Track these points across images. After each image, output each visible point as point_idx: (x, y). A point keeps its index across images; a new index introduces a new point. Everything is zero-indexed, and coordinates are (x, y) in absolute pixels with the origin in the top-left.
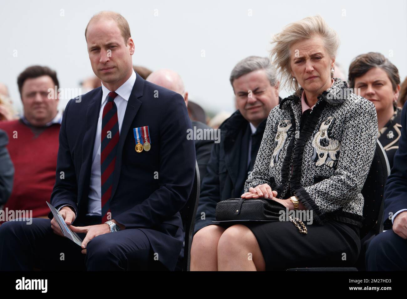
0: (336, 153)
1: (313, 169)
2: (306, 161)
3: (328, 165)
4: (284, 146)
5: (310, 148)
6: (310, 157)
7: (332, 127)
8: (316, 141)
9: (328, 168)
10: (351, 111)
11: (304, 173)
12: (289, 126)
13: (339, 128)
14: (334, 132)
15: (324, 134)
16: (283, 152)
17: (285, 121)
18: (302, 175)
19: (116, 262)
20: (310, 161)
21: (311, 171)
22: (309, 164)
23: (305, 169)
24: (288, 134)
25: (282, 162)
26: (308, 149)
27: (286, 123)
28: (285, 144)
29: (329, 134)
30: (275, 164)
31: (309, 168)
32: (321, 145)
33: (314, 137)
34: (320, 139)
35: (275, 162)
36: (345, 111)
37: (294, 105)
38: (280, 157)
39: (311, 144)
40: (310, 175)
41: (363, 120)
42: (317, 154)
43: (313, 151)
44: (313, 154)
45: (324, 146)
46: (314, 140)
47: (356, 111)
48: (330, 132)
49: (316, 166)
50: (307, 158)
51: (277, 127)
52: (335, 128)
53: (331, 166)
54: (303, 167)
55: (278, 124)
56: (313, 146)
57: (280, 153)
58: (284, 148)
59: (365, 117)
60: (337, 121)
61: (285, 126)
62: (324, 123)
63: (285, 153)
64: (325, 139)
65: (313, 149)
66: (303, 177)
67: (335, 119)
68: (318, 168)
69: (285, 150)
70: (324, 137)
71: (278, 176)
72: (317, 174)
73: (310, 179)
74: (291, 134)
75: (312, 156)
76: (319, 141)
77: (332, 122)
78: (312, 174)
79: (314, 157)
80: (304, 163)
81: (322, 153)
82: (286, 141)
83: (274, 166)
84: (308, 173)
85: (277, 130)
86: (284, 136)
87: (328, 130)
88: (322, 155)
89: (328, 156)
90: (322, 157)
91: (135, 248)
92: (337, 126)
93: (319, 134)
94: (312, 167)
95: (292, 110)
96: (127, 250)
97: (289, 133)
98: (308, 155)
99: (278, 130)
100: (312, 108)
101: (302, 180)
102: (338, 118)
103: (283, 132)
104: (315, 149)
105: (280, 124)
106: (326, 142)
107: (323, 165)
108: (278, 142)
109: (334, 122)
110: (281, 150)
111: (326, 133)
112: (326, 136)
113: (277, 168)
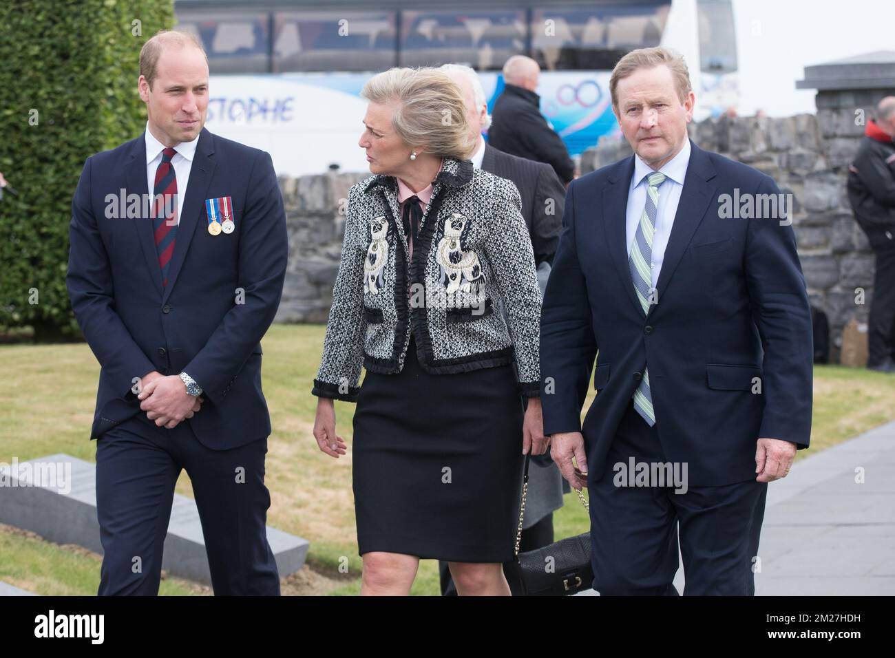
0: (473, 270)
2: (430, 286)
4: (389, 262)
5: (434, 264)
6: (436, 280)
7: (466, 235)
8: (442, 253)
10: (492, 208)
12: (386, 226)
13: (477, 235)
14: (470, 241)
15: (454, 244)
16: (389, 271)
24: (388, 242)
25: (391, 286)
26: (431, 267)
27: (380, 223)
28: (389, 258)
29: (462, 245)
30: (380, 289)
32: (451, 261)
33: (436, 246)
34: (448, 252)
35: (378, 285)
36: (482, 208)
37: (389, 194)
38: (385, 278)
39: (434, 258)
42: (446, 276)
43: (440, 270)
44: (440, 276)
45: (455, 262)
46: (439, 253)
47: (498, 205)
48: (464, 241)
50: (431, 281)
51: (370, 232)
52: (471, 235)
55: (370, 227)
56: (439, 263)
57: (384, 272)
58: (390, 265)
60: (474, 224)
61: (380, 229)
63: (393, 271)
64: (457, 253)
65: (440, 267)
66: (430, 310)
67: (470, 221)
69: (392, 268)
70: (455, 250)
73: (440, 313)
74: (392, 239)
75: (439, 278)
76: (448, 255)
77: (465, 227)
79: (443, 279)
81: (453, 273)
82: (390, 253)
83: (379, 293)
85: (371, 238)
86: (384, 245)
87: (461, 239)
88: (454, 276)
89: (463, 276)
90: (454, 280)
92: (473, 232)
93: (447, 243)
95: (386, 202)
97: (390, 238)
98: (433, 277)
99: (373, 238)
101: (429, 314)
102: (475, 220)
103: (381, 240)
104: (443, 268)
105: (372, 227)
106: (458, 257)
108: (375, 255)
109: (469, 226)
110: (385, 268)
111: (458, 243)
112: (458, 248)
113: (385, 296)
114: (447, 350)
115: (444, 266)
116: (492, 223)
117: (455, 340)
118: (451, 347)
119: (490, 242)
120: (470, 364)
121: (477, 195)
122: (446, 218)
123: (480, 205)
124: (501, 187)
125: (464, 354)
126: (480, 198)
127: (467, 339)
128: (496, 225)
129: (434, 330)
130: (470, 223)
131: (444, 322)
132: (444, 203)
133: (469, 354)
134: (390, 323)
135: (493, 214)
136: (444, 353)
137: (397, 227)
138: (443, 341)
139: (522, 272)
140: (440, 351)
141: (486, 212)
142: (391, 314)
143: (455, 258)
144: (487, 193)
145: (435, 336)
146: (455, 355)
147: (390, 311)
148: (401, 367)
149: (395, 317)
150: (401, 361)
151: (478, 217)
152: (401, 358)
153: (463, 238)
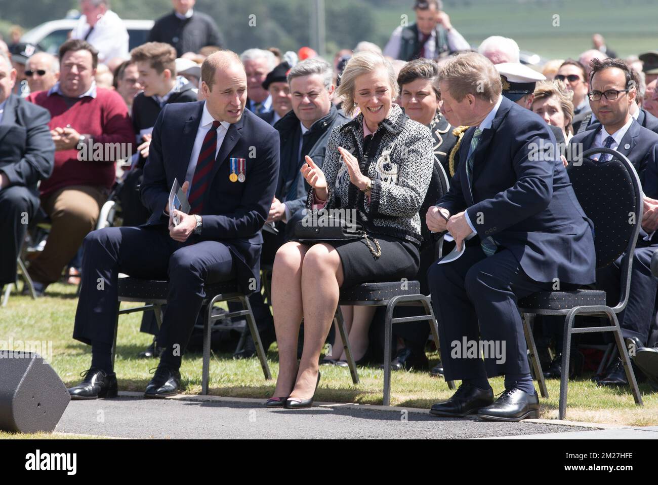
5: (374, 172)
7: (394, 152)
8: (379, 165)
12: (353, 150)
13: (401, 154)
14: (396, 157)
15: (386, 159)
16: (348, 174)
17: (348, 144)
19: (197, 274)
26: (372, 174)
29: (391, 159)
30: (341, 185)
32: (385, 170)
33: (376, 161)
34: (383, 164)
35: (340, 183)
36: (405, 137)
37: (355, 131)
38: (345, 178)
39: (375, 168)
41: (421, 145)
42: (381, 179)
43: (377, 175)
45: (387, 170)
46: (377, 165)
47: (415, 136)
48: (392, 157)
56: (377, 171)
59: (424, 142)
61: (349, 149)
62: (385, 148)
64: (388, 164)
70: (387, 162)
71: (345, 198)
76: (383, 166)
77: (393, 148)
81: (385, 177)
83: (340, 188)
87: (390, 155)
89: (391, 179)
90: (386, 181)
91: (214, 260)
92: (398, 151)
93: (382, 159)
95: (353, 137)
96: (207, 263)
100: (373, 134)
102: (399, 144)
104: (379, 174)
106: (389, 167)
111: (389, 158)
112: (389, 161)
113: (343, 189)
115: (380, 172)
137: (359, 149)
142: (345, 201)
143: (387, 167)
149: (347, 203)
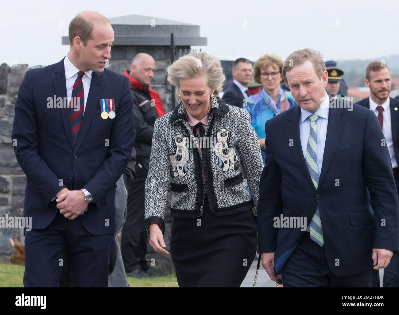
0: (234, 158)
1: (222, 174)
2: (214, 168)
3: (232, 169)
4: (190, 158)
6: (217, 165)
7: (230, 139)
8: (218, 150)
9: (232, 171)
10: (241, 124)
11: (215, 178)
13: (235, 139)
14: (232, 142)
15: (224, 145)
16: (190, 163)
18: (214, 180)
20: (218, 168)
21: (220, 176)
22: (218, 170)
23: (215, 175)
25: (192, 171)
26: (214, 158)
27: (180, 137)
28: (190, 157)
29: (229, 145)
30: (186, 173)
31: (218, 173)
32: (224, 154)
34: (222, 149)
35: (184, 171)
36: (236, 125)
38: (188, 167)
39: (215, 153)
40: (220, 179)
42: (222, 162)
43: (218, 159)
44: (219, 163)
45: (226, 154)
46: (216, 150)
48: (229, 143)
49: (223, 171)
50: (215, 166)
53: (233, 169)
54: (213, 173)
56: (217, 155)
57: (187, 164)
58: (190, 160)
60: (233, 133)
63: (193, 163)
64: (226, 149)
65: (218, 158)
66: (215, 181)
67: (230, 132)
68: (225, 173)
69: (191, 162)
71: (192, 183)
72: (226, 177)
73: (221, 182)
75: (219, 164)
76: (222, 151)
77: (228, 135)
78: (222, 178)
79: (220, 164)
80: (213, 170)
81: (226, 160)
82: (189, 154)
83: (185, 176)
84: (218, 178)
86: (186, 150)
87: (227, 142)
88: (226, 162)
89: (230, 162)
90: (226, 164)
92: (233, 138)
93: (220, 145)
94: (220, 173)
95: (184, 127)
98: (215, 163)
99: (177, 146)
101: (215, 183)
102: (233, 131)
103: (183, 147)
104: (220, 158)
105: (176, 139)
106: (227, 152)
107: (228, 170)
108: (181, 155)
109: (230, 135)
110: (188, 162)
111: (226, 144)
112: (227, 146)
113: (189, 177)
114: (225, 202)
115: (220, 157)
116: (241, 132)
117: (228, 197)
118: (226, 201)
119: (241, 142)
120: (236, 209)
121: (232, 118)
122: (217, 132)
123: (234, 123)
124: (243, 113)
125: (233, 205)
126: (234, 119)
127: (234, 196)
128: (243, 133)
129: (218, 192)
130: (231, 133)
131: (222, 187)
132: (215, 124)
133: (236, 204)
134: (192, 191)
135: (242, 127)
136: (223, 205)
138: (223, 198)
139: (257, 157)
140: (221, 204)
141: (238, 126)
142: (193, 186)
143: (225, 152)
144: (237, 116)
145: (218, 195)
146: (229, 205)
147: (192, 185)
148: (201, 213)
149: (195, 187)
150: (201, 210)
151: (234, 129)
152: (201, 209)
153: (228, 141)
